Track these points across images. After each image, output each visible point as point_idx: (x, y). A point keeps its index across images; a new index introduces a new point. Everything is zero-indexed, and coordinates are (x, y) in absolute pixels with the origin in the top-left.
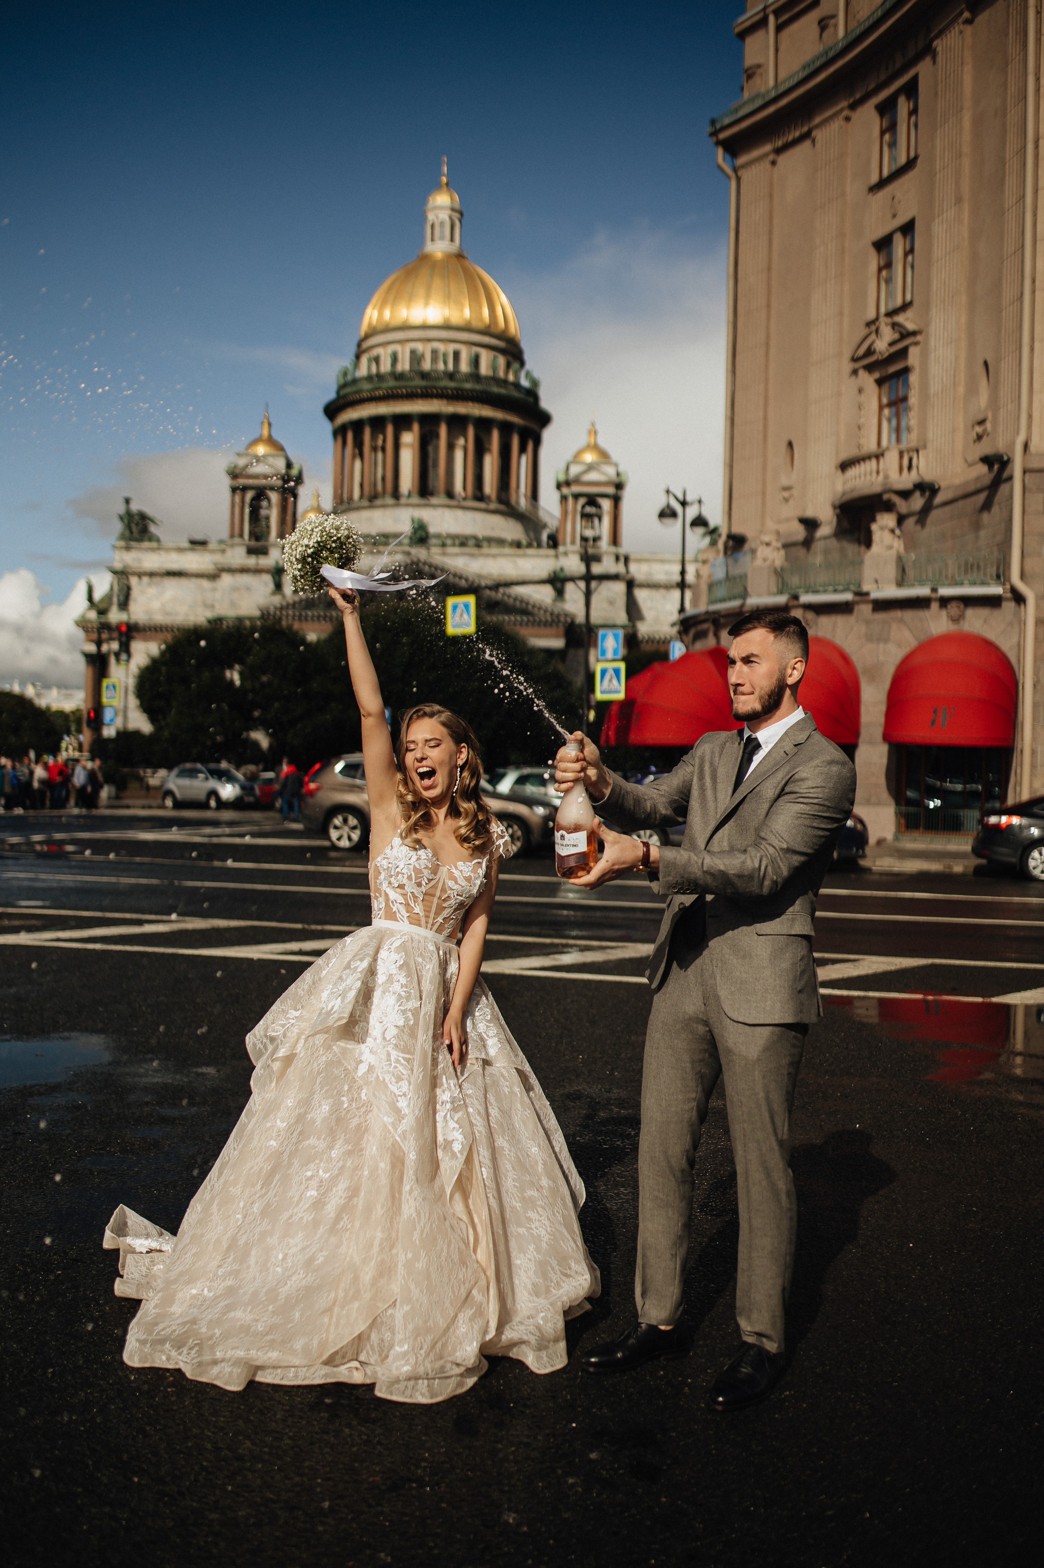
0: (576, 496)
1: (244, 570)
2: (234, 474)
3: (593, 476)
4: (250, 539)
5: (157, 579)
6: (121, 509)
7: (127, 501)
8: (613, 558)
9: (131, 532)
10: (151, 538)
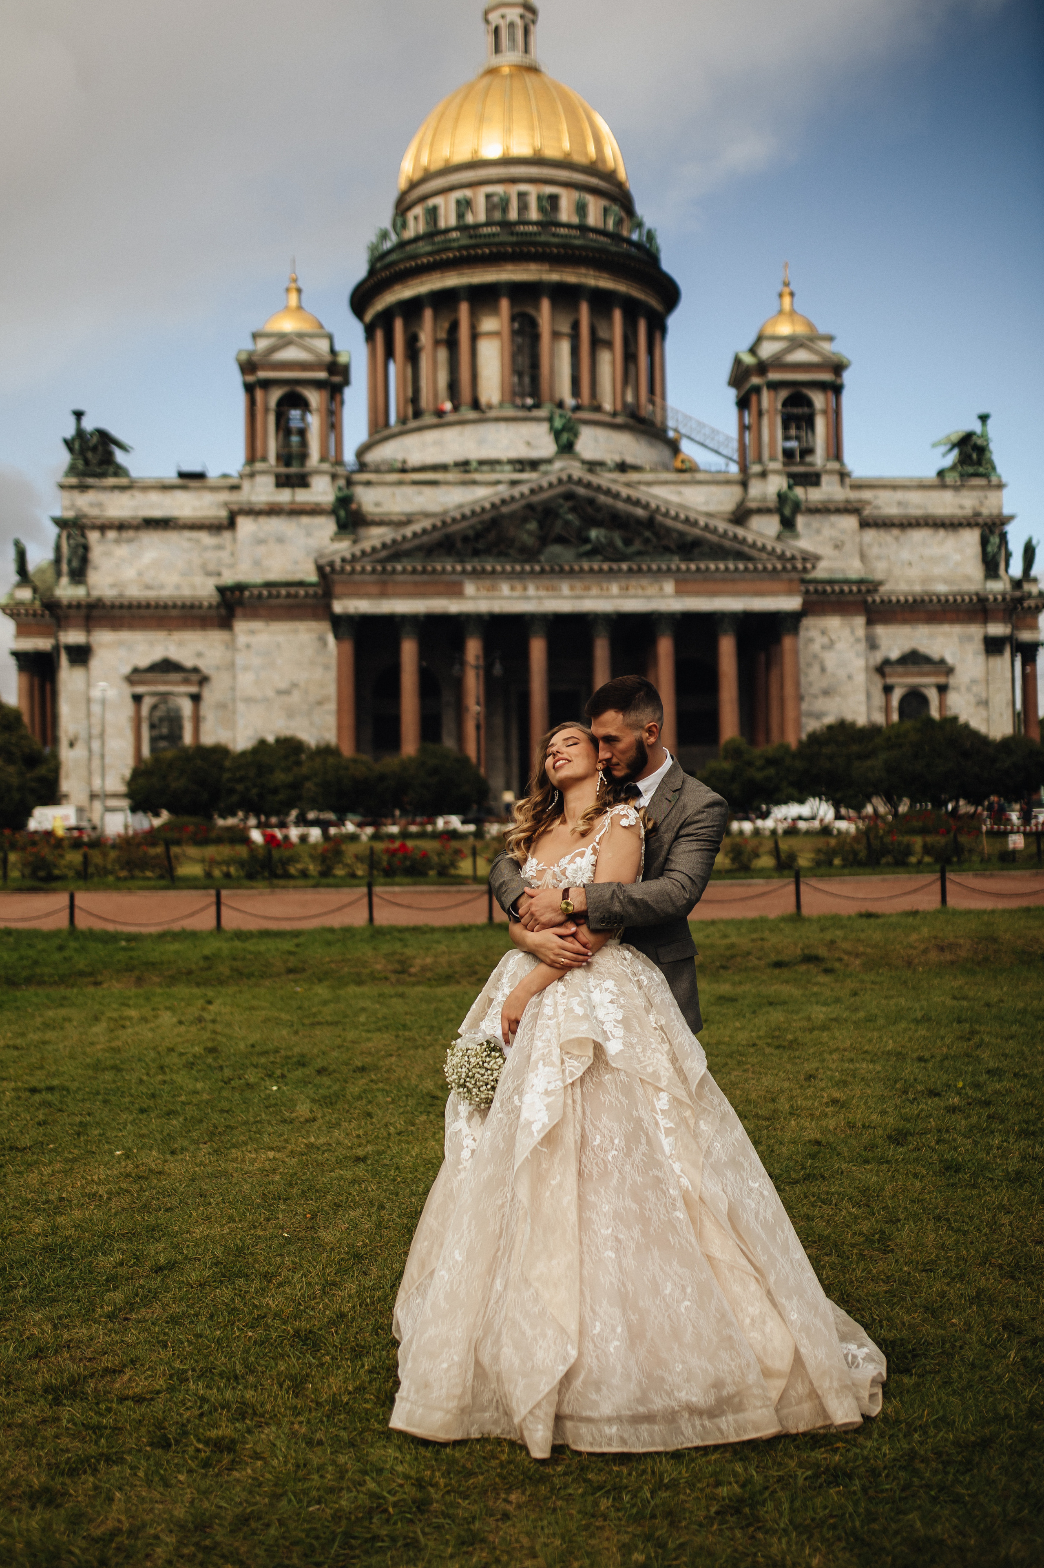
0: (774, 386)
1: (273, 511)
2: (248, 366)
3: (801, 356)
4: (277, 466)
5: (131, 534)
6: (70, 431)
7: (79, 415)
8: (836, 478)
9: (87, 462)
10: (119, 471)
